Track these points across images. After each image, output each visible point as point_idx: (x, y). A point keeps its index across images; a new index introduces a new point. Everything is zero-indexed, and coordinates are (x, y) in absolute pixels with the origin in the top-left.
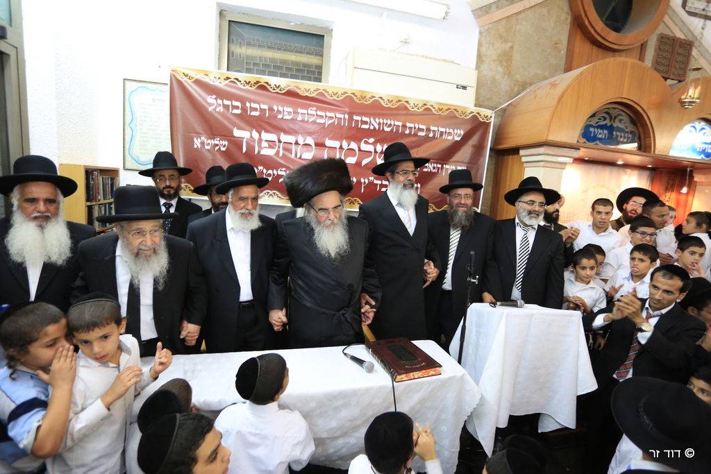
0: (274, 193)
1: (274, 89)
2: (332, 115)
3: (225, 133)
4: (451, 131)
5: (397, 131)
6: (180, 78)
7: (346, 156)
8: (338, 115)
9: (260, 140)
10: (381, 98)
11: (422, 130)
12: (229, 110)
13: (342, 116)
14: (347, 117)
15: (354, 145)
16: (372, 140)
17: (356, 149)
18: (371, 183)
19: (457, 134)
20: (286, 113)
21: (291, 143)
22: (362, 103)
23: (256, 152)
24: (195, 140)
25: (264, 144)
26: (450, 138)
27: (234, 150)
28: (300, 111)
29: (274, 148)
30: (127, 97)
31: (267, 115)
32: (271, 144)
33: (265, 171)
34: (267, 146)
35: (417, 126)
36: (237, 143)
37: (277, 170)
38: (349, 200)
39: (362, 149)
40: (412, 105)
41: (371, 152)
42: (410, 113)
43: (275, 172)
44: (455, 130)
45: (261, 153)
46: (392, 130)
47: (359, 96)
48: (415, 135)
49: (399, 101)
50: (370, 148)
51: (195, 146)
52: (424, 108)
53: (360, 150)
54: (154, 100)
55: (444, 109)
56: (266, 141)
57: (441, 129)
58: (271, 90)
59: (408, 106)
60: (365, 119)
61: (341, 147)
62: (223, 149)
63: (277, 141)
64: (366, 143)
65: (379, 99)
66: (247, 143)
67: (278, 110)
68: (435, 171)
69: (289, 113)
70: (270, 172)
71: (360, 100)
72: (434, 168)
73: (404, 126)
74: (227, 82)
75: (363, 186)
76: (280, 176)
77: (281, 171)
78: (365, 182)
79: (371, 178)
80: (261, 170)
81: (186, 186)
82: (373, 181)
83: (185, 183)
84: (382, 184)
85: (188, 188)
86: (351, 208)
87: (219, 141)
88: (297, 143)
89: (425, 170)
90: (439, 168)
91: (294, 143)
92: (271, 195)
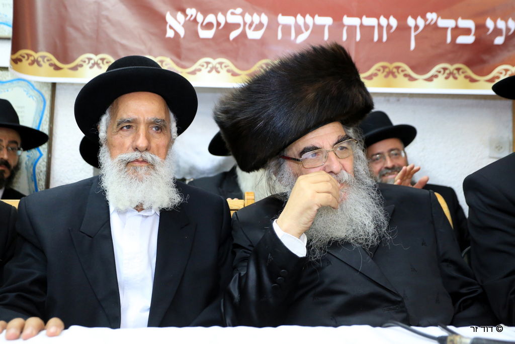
0: (221, 63)
18: (433, 28)
33: (200, 18)
37: (225, 14)
38: (384, 67)
43: (221, 19)
75: (413, 34)
76: (230, 27)
77: (233, 14)
78: (417, 27)
79: (431, 16)
80: (192, 16)
81: (43, 57)
82: (436, 23)
83: (42, 51)
84: (457, 27)
85: (48, 60)
86: (389, 86)
92: (214, 68)
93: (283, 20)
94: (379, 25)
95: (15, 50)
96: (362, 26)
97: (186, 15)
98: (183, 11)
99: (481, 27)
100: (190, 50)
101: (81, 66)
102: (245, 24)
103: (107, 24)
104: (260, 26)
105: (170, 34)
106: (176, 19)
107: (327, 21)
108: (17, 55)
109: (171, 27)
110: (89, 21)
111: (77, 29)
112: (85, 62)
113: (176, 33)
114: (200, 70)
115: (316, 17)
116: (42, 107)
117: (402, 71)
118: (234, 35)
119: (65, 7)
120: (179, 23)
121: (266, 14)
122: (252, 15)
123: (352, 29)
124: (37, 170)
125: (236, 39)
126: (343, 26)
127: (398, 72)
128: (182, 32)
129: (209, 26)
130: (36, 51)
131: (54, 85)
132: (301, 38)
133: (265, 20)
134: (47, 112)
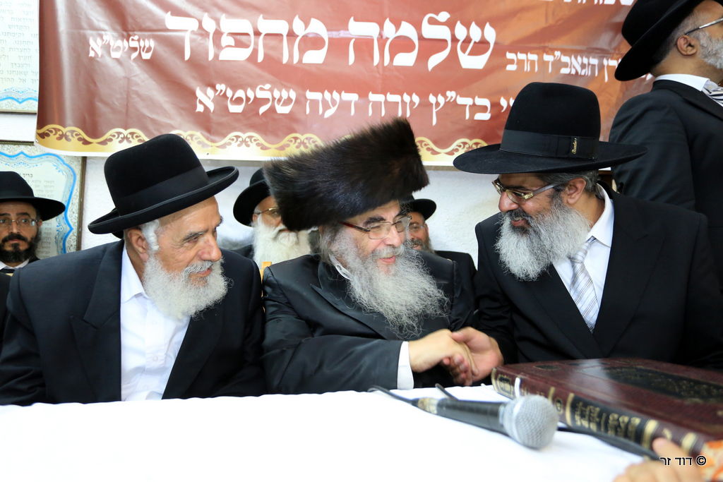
0: (250, 137)
3: (149, 24)
7: (394, 53)
9: (218, 34)
15: (407, 30)
16: (444, 16)
17: (413, 35)
18: (452, 105)
21: (280, 35)
23: (211, 57)
24: (92, 42)
25: (226, 40)
26: (610, 1)
27: (167, 55)
29: (247, 47)
32: (241, 40)
33: (229, 93)
34: (233, 43)
36: (175, 46)
37: (254, 89)
39: (426, 35)
41: (445, 41)
43: (251, 94)
45: (221, 58)
50: (443, 33)
51: (92, 54)
53: (421, 38)
56: (231, 34)
61: (382, 37)
62: (146, 56)
63: (251, 32)
64: (433, 22)
66: (192, 41)
68: (587, 72)
70: (240, 93)
72: (583, 66)
75: (434, 111)
76: (259, 102)
77: (261, 89)
79: (451, 94)
80: (221, 91)
81: (72, 132)
82: (455, 100)
83: (70, 126)
84: (474, 104)
85: (77, 135)
87: (139, 40)
88: (291, 35)
89: (564, 71)
90: (593, 66)
91: (285, 34)
92: (244, 141)
93: (310, 95)
94: (403, 101)
95: (41, 124)
96: (386, 101)
97: (216, 91)
98: (213, 87)
99: (496, 106)
100: (220, 124)
101: (110, 140)
102: (274, 99)
103: (136, 99)
104: (288, 101)
105: (200, 108)
106: (206, 94)
107: (353, 97)
108: (44, 130)
109: (201, 102)
110: (118, 96)
111: (106, 104)
112: (114, 136)
113: (206, 108)
114: (230, 144)
115: (343, 93)
116: (72, 181)
117: (425, 145)
118: (263, 109)
119: (95, 83)
120: (209, 98)
121: (293, 90)
122: (280, 91)
123: (377, 105)
124: (67, 245)
125: (264, 113)
126: (369, 102)
127: (422, 147)
128: (211, 107)
129: (239, 101)
130: (64, 127)
131: (84, 159)
132: (329, 113)
133: (293, 95)
134: (77, 187)
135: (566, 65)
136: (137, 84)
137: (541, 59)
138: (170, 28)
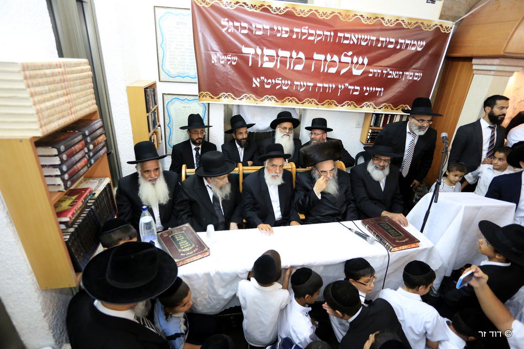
0: (272, 97)
1: (275, 11)
2: (320, 32)
3: (235, 50)
4: (416, 42)
5: (372, 44)
6: (198, 4)
7: (329, 67)
8: (326, 33)
9: (262, 55)
10: (362, 16)
11: (391, 43)
12: (238, 30)
13: (328, 33)
14: (332, 34)
15: (336, 58)
16: (350, 53)
17: (337, 61)
18: (346, 88)
19: (419, 46)
20: (284, 32)
21: (287, 57)
22: (346, 21)
23: (259, 65)
24: (213, 57)
25: (266, 59)
26: (413, 49)
27: (242, 63)
28: (296, 30)
29: (273, 62)
30: (157, 22)
31: (269, 34)
32: (271, 58)
33: (266, 80)
34: (268, 60)
35: (388, 40)
36: (245, 59)
37: (275, 79)
38: (328, 101)
39: (342, 61)
40: (386, 20)
41: (349, 63)
42: (384, 28)
43: (274, 81)
44: (419, 41)
45: (263, 66)
46: (368, 44)
47: (344, 15)
48: (386, 47)
49: (377, 18)
50: (348, 60)
51: (213, 62)
52: (396, 23)
53: (340, 62)
54: (178, 23)
55: (413, 23)
56: (267, 56)
57: (408, 42)
58: (272, 12)
59: (383, 22)
60: (347, 35)
61: (325, 60)
62: (234, 63)
63: (275, 55)
64: (346, 55)
65: (360, 17)
66: (252, 58)
67: (277, 29)
68: (397, 77)
69: (287, 32)
70: (269, 81)
71: (344, 19)
72: (396, 75)
73: (378, 40)
74: (236, 6)
75: (340, 90)
76: (277, 84)
77: (278, 80)
78: (341, 88)
79: (347, 85)
80: (262, 79)
81: (207, 94)
82: (348, 87)
83: (206, 91)
84: (354, 89)
85: (209, 95)
86: (329, 108)
87: (231, 57)
88: (291, 57)
89: (389, 77)
90: (400, 75)
91: (288, 57)
92: (270, 99)
93: (296, 83)
94: (329, 87)
96: (323, 86)
97: (260, 79)
98: (260, 77)
99: (362, 89)
100: (261, 92)
102: (282, 83)
103: (230, 81)
104: (287, 85)
105: (254, 86)
106: (256, 80)
107: (311, 84)
109: (255, 83)
110: (224, 80)
111: (218, 82)
112: (222, 96)
113: (256, 85)
115: (308, 82)
116: (205, 109)
118: (277, 87)
120: (258, 82)
121: (290, 81)
122: (285, 81)
123: (320, 87)
125: (278, 89)
126: (317, 86)
127: (333, 104)
128: (258, 85)
130: (204, 92)
132: (302, 90)
133: (289, 83)
134: (207, 111)
135: (390, 74)
136: (230, 75)
137: (382, 71)
138: (244, 52)
